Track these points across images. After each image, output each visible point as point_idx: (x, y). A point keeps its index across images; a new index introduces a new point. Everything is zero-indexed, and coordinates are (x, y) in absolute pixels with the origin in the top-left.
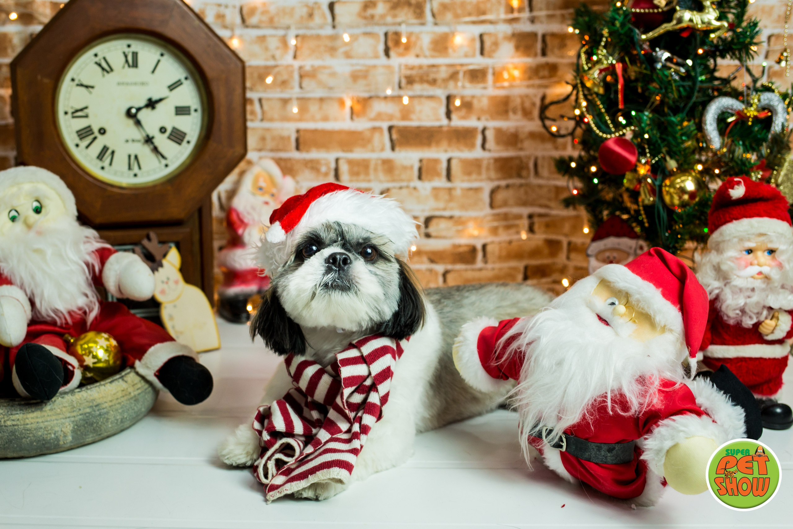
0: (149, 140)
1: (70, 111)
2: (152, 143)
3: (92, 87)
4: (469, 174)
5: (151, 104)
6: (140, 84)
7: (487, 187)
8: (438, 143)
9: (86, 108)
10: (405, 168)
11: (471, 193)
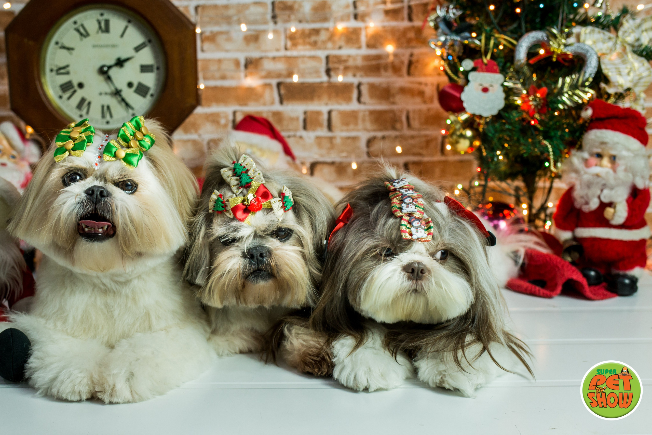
0: (117, 93)
1: (55, 69)
2: (120, 95)
3: (72, 49)
4: (347, 124)
5: (120, 63)
6: (112, 46)
7: (364, 136)
8: (320, 97)
9: (67, 66)
10: (293, 119)
11: (349, 141)
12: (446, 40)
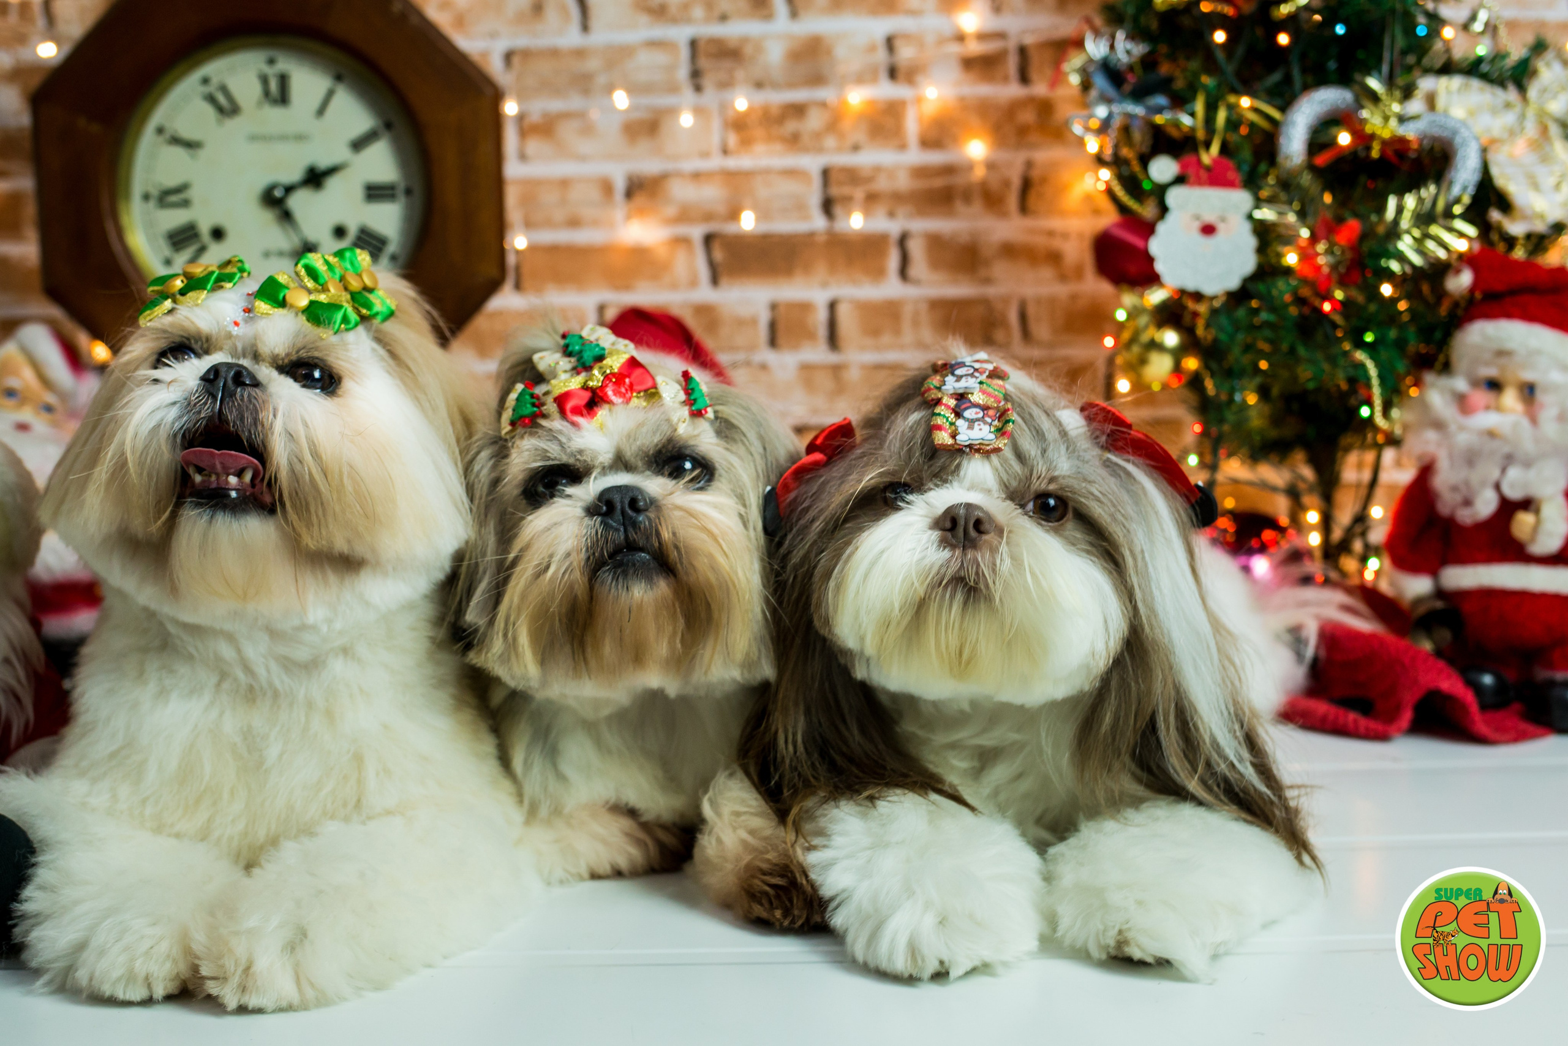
1: (155, 193)
3: (198, 146)
4: (875, 333)
5: (315, 179)
6: (295, 138)
8: (807, 269)
9: (185, 188)
10: (743, 323)
11: (881, 375)
12: (1110, 116)
